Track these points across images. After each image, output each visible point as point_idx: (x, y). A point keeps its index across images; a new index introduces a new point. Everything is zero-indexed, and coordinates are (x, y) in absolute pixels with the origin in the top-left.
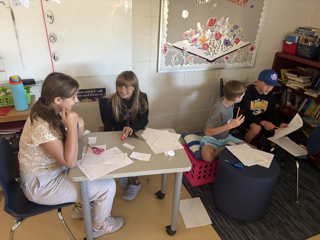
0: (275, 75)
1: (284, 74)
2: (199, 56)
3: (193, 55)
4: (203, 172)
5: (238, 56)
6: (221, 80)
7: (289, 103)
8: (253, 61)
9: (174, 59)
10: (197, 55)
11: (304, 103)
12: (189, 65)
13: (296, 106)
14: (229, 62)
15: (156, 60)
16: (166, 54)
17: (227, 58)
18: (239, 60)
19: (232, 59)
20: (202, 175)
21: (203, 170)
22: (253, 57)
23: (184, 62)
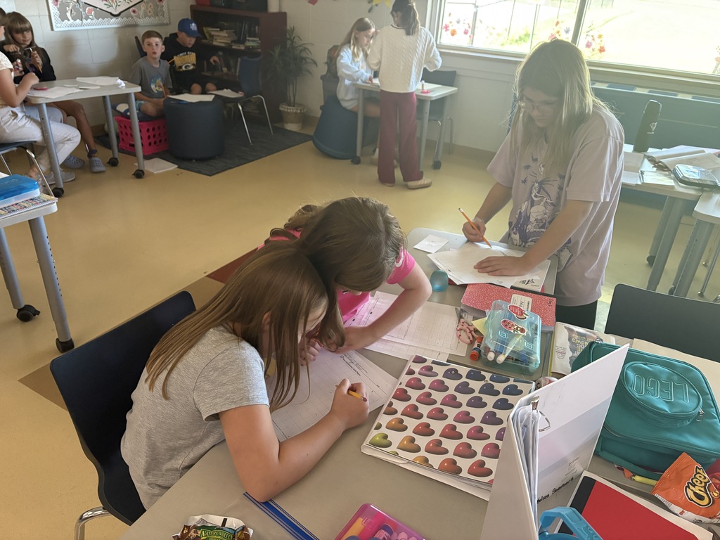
0: (193, 24)
1: (208, 32)
2: (100, 9)
3: (91, 8)
4: (152, 137)
5: (147, 8)
6: (136, 38)
7: (225, 69)
8: (166, 15)
9: (69, 12)
10: (97, 8)
11: (239, 64)
12: (89, 20)
13: (233, 70)
14: (138, 17)
15: (47, 14)
16: (58, 6)
17: (134, 12)
18: (149, 14)
19: (141, 13)
20: (152, 140)
21: (151, 134)
22: (165, 9)
23: (84, 16)
